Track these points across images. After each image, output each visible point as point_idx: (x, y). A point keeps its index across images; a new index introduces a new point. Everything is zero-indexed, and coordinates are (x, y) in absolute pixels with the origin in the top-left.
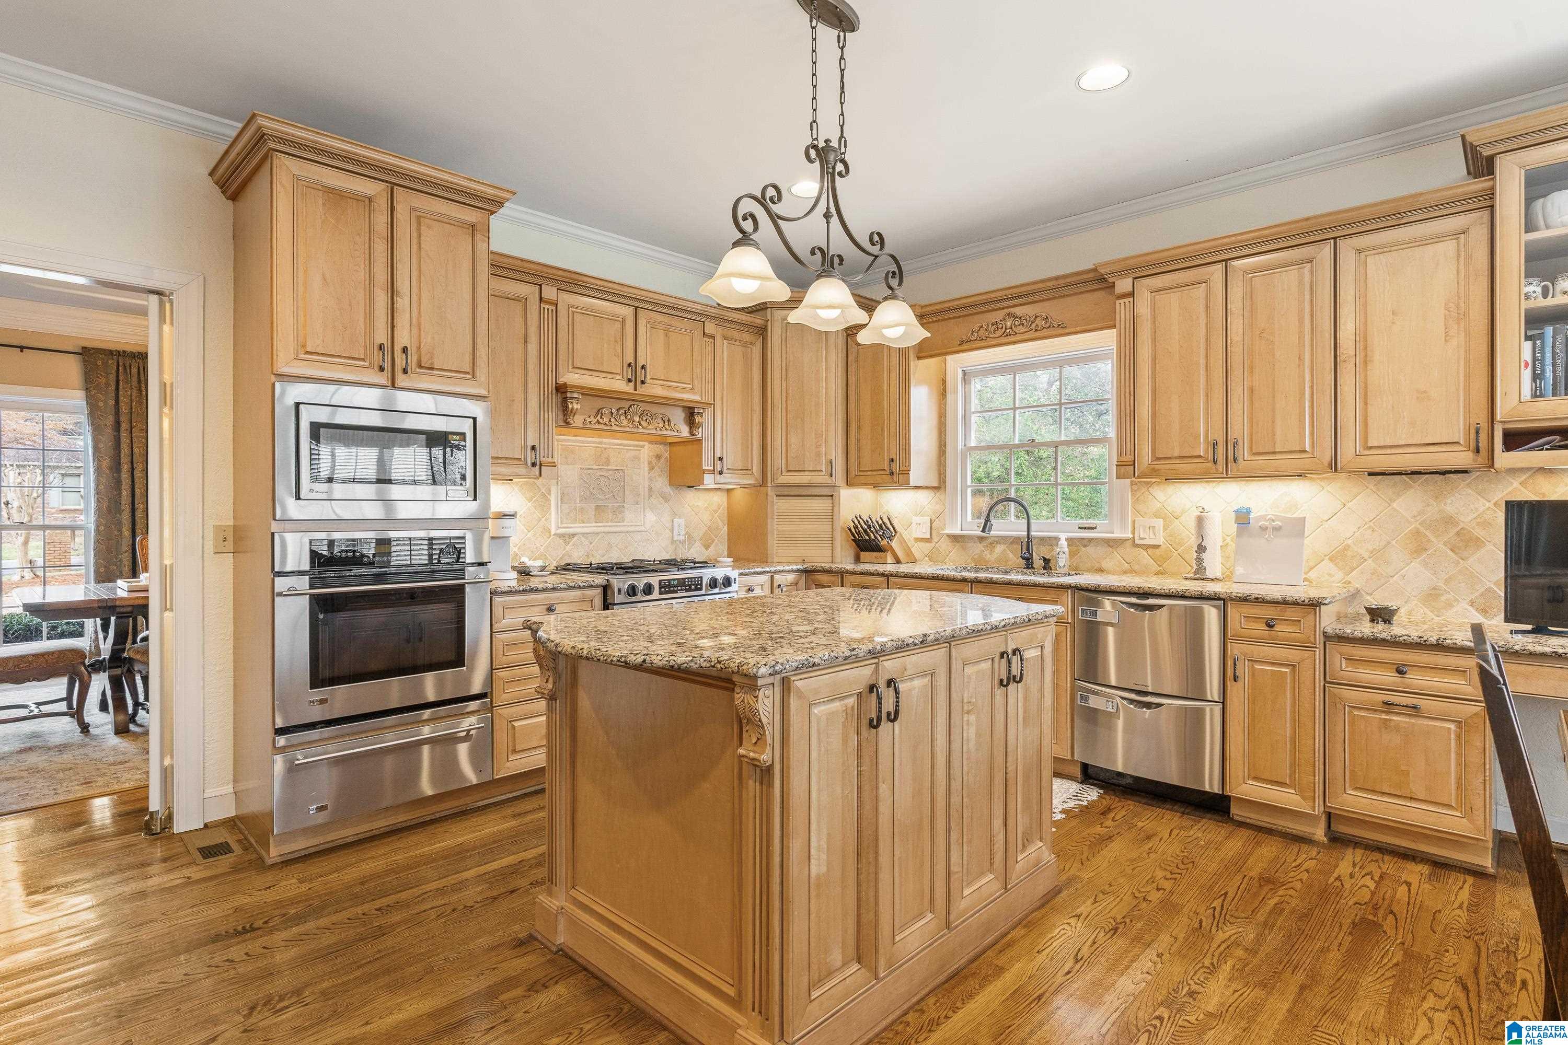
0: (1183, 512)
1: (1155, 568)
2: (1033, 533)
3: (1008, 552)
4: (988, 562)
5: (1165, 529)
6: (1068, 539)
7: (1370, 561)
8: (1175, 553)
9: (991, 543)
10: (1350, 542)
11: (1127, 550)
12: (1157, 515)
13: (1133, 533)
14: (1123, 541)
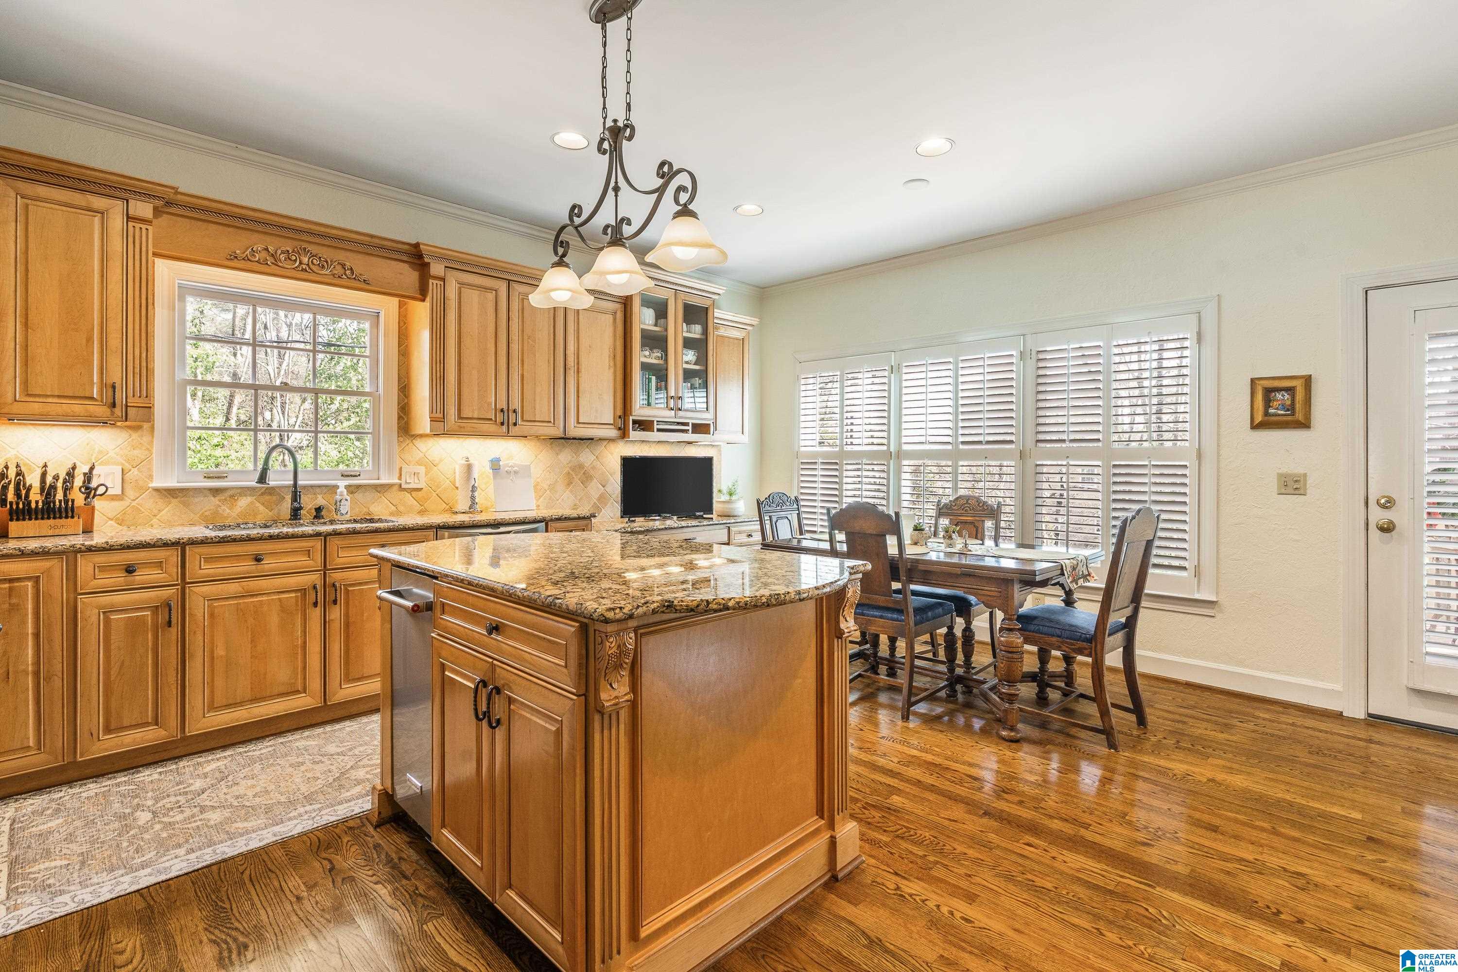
0: (441, 460)
1: (418, 507)
2: (300, 483)
3: (258, 504)
4: (226, 518)
5: (426, 475)
6: (347, 487)
7: (548, 492)
8: (434, 494)
9: (232, 496)
10: (539, 480)
11: (394, 494)
12: (419, 463)
13: (400, 478)
14: (390, 486)
